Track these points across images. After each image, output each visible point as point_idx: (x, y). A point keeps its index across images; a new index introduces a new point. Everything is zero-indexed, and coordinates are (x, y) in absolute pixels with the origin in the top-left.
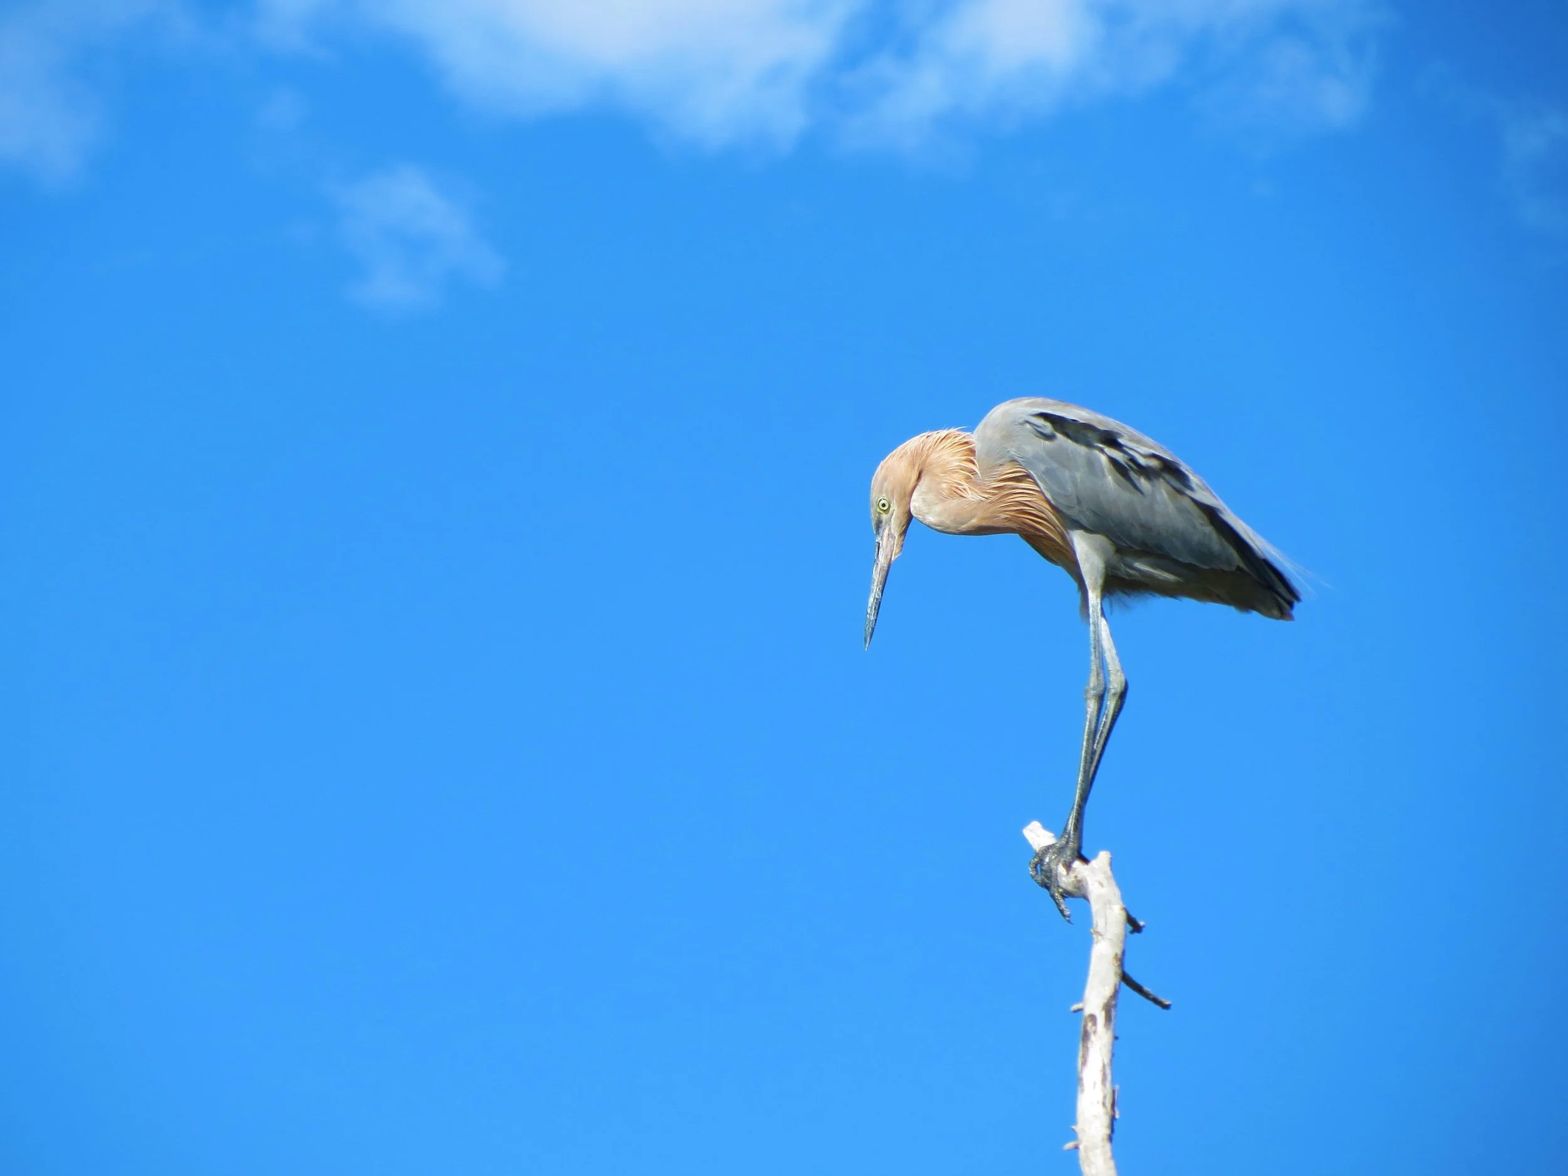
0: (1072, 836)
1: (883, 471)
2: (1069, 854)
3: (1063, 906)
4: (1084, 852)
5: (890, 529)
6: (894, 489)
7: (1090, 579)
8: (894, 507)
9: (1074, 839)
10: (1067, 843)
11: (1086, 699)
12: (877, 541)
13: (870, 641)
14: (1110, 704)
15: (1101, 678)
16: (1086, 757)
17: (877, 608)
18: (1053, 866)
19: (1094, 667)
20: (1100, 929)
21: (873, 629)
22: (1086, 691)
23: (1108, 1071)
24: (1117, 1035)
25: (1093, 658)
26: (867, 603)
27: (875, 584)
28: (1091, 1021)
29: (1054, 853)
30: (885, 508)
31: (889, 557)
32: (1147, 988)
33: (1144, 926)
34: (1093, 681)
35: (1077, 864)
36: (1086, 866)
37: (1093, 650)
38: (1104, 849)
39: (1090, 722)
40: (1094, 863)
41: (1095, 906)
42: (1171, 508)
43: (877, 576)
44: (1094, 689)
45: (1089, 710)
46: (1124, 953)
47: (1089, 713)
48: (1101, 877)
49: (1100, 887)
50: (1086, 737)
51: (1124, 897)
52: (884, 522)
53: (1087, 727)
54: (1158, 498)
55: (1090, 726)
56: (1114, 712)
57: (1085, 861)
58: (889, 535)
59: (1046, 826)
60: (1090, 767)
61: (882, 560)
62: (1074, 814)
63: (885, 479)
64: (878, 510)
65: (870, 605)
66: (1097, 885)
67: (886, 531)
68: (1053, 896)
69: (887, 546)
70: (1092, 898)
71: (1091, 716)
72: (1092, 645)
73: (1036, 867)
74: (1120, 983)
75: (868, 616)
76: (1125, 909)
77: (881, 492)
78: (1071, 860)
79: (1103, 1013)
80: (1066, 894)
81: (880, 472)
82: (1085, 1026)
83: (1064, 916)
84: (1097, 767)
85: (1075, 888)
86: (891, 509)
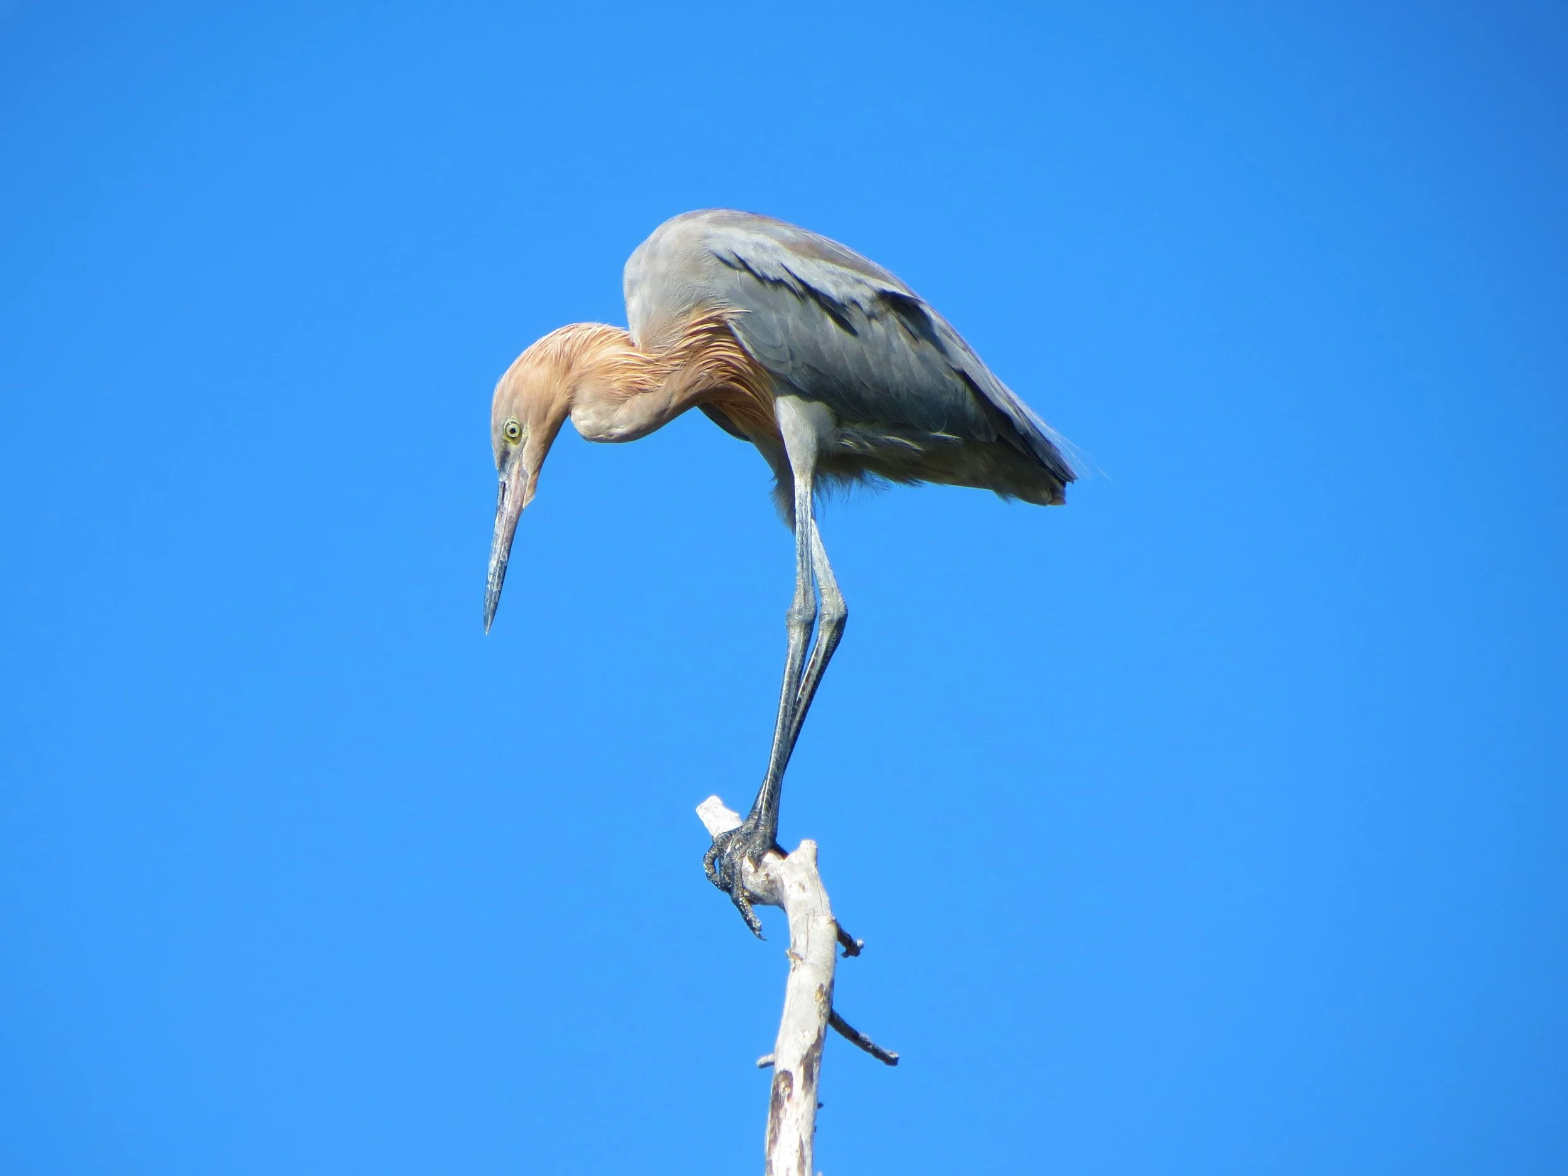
0: (763, 817)
1: (512, 382)
2: (758, 842)
3: (751, 916)
4: (779, 841)
5: (520, 465)
6: (528, 408)
7: (798, 459)
8: (528, 433)
9: (766, 821)
10: (756, 826)
11: (788, 627)
12: (501, 480)
13: (492, 620)
14: (823, 635)
15: (811, 597)
16: (786, 707)
17: (502, 575)
18: (736, 858)
19: (800, 582)
20: (800, 949)
21: (496, 604)
22: (789, 616)
23: (807, 1152)
24: (821, 1101)
25: (799, 569)
26: (487, 569)
27: (500, 541)
28: (784, 1080)
29: (738, 841)
30: (513, 436)
31: (519, 503)
32: (863, 1035)
33: (862, 946)
34: (798, 601)
35: (770, 858)
36: (782, 861)
37: (798, 558)
38: (806, 837)
39: (793, 658)
40: (792, 856)
41: (794, 917)
42: (913, 357)
43: (500, 529)
44: (800, 612)
45: (793, 642)
46: (832, 984)
47: (792, 645)
48: (802, 876)
49: (801, 890)
50: (786, 679)
51: (833, 906)
52: (512, 454)
53: (788, 666)
54: (895, 343)
55: (792, 664)
56: (828, 647)
57: (783, 853)
58: (519, 472)
59: (729, 804)
60: (791, 722)
61: (509, 507)
62: (766, 787)
63: (515, 394)
64: (504, 437)
65: (491, 570)
66: (796, 887)
67: (516, 467)
68: (736, 902)
69: (516, 488)
70: (790, 906)
71: (795, 651)
72: (799, 552)
73: (713, 863)
74: (826, 1027)
75: (489, 586)
76: (835, 922)
77: (509, 413)
78: (761, 853)
79: (802, 1070)
80: (754, 899)
81: (505, 384)
82: (776, 1087)
83: (753, 929)
84: (801, 723)
85: (766, 891)
86: (523, 436)
